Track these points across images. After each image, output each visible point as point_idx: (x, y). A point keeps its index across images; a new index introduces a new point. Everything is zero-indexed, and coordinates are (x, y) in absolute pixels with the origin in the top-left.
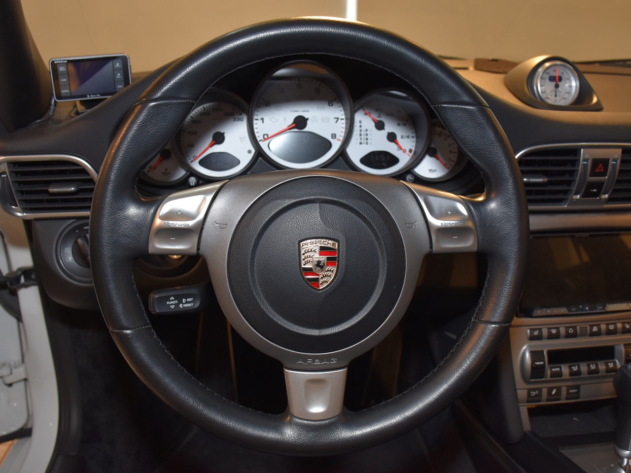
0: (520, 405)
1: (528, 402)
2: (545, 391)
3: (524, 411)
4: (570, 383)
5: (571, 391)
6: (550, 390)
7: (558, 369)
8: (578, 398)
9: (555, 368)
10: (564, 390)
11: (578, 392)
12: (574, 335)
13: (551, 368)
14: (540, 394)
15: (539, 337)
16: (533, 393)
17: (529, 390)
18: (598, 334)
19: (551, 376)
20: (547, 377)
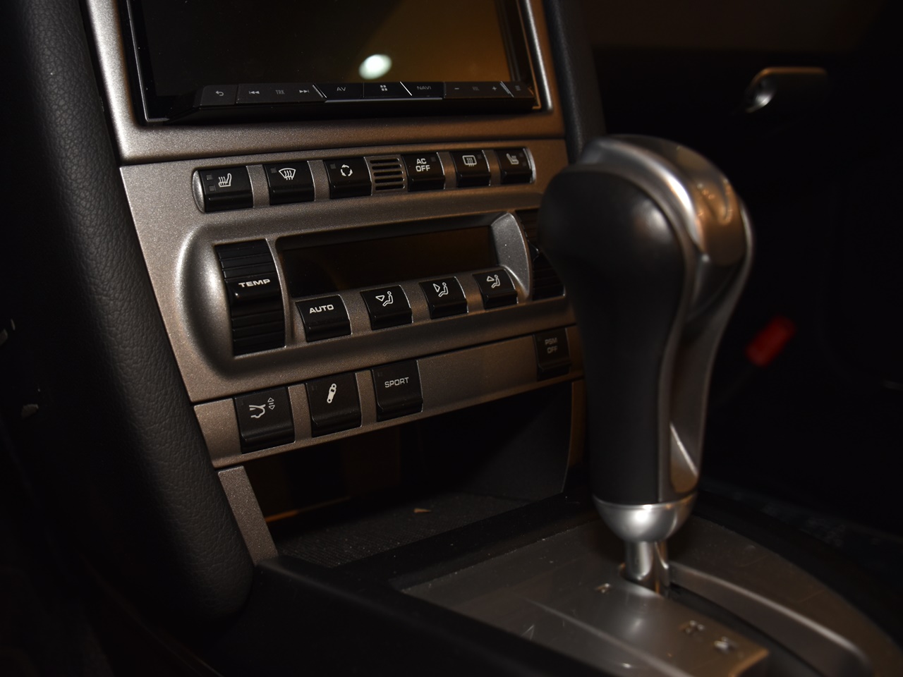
0: (217, 463)
1: (246, 446)
2: (297, 395)
3: (236, 482)
4: (380, 358)
5: (388, 384)
6: (316, 387)
7: (331, 307)
8: (416, 407)
9: (317, 304)
10: (364, 381)
11: (414, 384)
12: (358, 188)
13: (304, 308)
14: (284, 409)
15: (240, 199)
16: (259, 409)
17: (241, 400)
18: (433, 181)
19: (310, 336)
20: (293, 339)
